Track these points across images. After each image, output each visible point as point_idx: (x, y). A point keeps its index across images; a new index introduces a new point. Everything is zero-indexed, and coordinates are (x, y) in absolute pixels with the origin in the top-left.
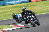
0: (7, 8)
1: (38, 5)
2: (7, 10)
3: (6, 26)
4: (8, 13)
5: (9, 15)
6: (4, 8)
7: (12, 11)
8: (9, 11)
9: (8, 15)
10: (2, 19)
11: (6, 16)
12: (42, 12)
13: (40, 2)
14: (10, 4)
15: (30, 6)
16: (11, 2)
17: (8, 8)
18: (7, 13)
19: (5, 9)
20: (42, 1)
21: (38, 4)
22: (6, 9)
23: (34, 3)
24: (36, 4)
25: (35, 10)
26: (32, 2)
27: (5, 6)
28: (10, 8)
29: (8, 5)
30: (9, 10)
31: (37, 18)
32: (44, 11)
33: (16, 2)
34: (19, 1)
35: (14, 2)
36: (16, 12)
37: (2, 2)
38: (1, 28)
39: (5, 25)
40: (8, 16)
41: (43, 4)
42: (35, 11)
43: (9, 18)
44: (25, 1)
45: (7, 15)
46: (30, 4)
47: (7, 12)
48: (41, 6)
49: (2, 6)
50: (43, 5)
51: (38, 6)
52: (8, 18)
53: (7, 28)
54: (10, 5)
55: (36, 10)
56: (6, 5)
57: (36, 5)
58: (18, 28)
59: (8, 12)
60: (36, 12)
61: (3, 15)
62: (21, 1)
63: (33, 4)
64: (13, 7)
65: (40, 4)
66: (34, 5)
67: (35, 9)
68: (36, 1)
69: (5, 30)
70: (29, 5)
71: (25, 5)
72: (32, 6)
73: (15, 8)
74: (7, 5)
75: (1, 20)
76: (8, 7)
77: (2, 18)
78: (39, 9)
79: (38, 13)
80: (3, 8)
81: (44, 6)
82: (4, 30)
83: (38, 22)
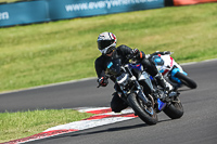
0: (67, 30)
1: (205, 20)
2: (67, 41)
3: (61, 113)
4: (71, 54)
5: (76, 62)
6: (56, 33)
8: (75, 46)
9: (74, 63)
10: (45, 82)
11: (61, 66)
13: (214, 7)
14: (80, 15)
15: (170, 23)
17: (72, 32)
18: (68, 56)
19: (57, 36)
21: (203, 16)
22: (64, 38)
23: (188, 11)
24: (195, 15)
25: (192, 40)
26: (179, 5)
27: (60, 22)
28: (81, 32)
29: (72, 18)
30: (78, 42)
31: (168, 85)
37: (45, 5)
38: (41, 123)
39: (59, 108)
40: (70, 67)
42: (194, 46)
43: (78, 76)
45: (67, 65)
46: (170, 15)
47: (69, 51)
49: (47, 22)
51: (203, 24)
52: (73, 77)
53: (69, 121)
54: (82, 17)
55: (196, 42)
56: (65, 19)
57: (198, 20)
59: (74, 49)
60: (197, 48)
61: (48, 65)
63: (183, 16)
64: (94, 30)
65: (214, 14)
66: (187, 20)
67: (192, 37)
69: (58, 131)
70: (165, 18)
71: (147, 19)
72: (177, 23)
74: (70, 19)
75: (42, 86)
76: (71, 29)
77: (47, 78)
78: (210, 36)
79: (204, 54)
80: (52, 33)
82: (53, 132)
83: (173, 103)
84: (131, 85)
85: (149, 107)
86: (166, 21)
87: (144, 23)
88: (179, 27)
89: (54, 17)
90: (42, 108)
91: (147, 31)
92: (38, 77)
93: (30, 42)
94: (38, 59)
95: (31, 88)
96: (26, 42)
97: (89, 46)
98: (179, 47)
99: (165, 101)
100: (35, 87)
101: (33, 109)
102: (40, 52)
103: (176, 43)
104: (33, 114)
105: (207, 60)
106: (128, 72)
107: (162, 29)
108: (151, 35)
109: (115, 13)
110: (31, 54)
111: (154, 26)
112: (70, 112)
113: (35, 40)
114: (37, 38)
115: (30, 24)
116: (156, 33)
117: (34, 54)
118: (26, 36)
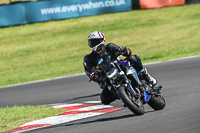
0: (42, 32)
1: (169, 22)
2: (42, 42)
3: (37, 109)
4: (45, 54)
5: (51, 62)
6: (32, 35)
7: (62, 46)
8: (49, 47)
9: (48, 63)
10: (22, 80)
11: (37, 66)
12: (185, 52)
13: (177, 10)
14: (54, 18)
15: (137, 26)
16: (57, 10)
17: (47, 34)
18: (43, 56)
19: (33, 37)
20: (186, 6)
21: (168, 18)
22: (39, 40)
23: (154, 14)
24: (160, 18)
25: (157, 41)
26: (146, 9)
27: (36, 25)
28: (55, 34)
29: (47, 21)
30: (52, 43)
31: (152, 79)
32: (195, 46)
33: (81, 10)
34: (90, 4)
35: (73, 8)
36: (78, 51)
37: (21, 8)
38: (19, 118)
39: (35, 104)
40: (45, 66)
41: (190, 17)
42: (159, 47)
43: (52, 75)
44: (118, 4)
45: (43, 64)
46: (137, 17)
47: (44, 51)
48: (181, 24)
49: (21, 27)
50: (191, 22)
51: (168, 26)
52: (48, 76)
53: (44, 117)
54: (56, 20)
55: (161, 43)
56: (40, 22)
57: (163, 22)
58: (87, 115)
59: (48, 49)
60: (162, 49)
61: (25, 64)
62: (101, 3)
63: (149, 18)
64: (67, 32)
65: (178, 17)
66: (153, 23)
67: (157, 38)
68: (159, 6)
70: (132, 20)
71: (116, 21)
72: (143, 25)
73: (74, 33)
74: (44, 22)
75: (19, 84)
76: (46, 31)
77: (23, 77)
78: (174, 37)
79: (168, 54)
80: (28, 35)
81: (195, 27)
83: (157, 96)
84: (120, 80)
85: (137, 98)
86: (134, 23)
87: (113, 25)
88: (145, 29)
89: (30, 20)
90: (19, 105)
91: (115, 32)
92: (15, 76)
93: (8, 43)
94: (15, 59)
95: (9, 86)
96: (4, 43)
97: (63, 46)
98: (146, 48)
99: (150, 94)
100: (13, 85)
101: (11, 105)
102: (17, 53)
103: (143, 44)
104: (11, 109)
105: (172, 59)
106: (117, 67)
107: (130, 30)
108: (119, 36)
109: (86, 16)
110: (9, 54)
111: (122, 28)
112: (45, 108)
113: (13, 42)
114: (14, 39)
115: (8, 26)
116: (125, 35)
117: (12, 54)
118: (4, 38)
